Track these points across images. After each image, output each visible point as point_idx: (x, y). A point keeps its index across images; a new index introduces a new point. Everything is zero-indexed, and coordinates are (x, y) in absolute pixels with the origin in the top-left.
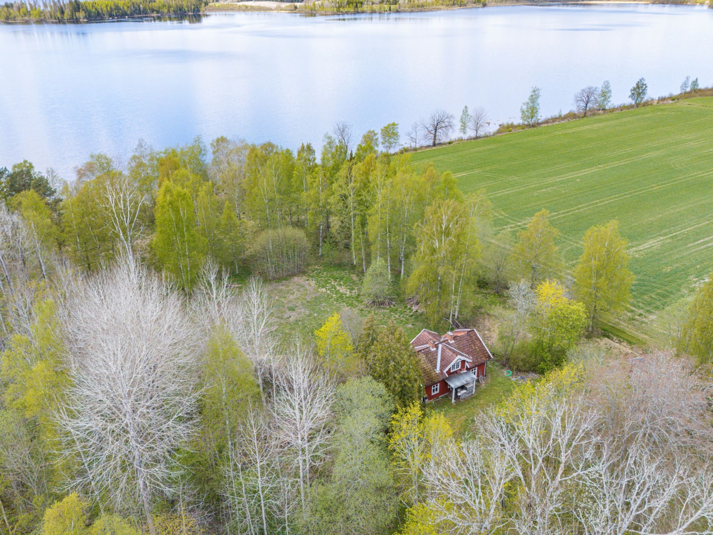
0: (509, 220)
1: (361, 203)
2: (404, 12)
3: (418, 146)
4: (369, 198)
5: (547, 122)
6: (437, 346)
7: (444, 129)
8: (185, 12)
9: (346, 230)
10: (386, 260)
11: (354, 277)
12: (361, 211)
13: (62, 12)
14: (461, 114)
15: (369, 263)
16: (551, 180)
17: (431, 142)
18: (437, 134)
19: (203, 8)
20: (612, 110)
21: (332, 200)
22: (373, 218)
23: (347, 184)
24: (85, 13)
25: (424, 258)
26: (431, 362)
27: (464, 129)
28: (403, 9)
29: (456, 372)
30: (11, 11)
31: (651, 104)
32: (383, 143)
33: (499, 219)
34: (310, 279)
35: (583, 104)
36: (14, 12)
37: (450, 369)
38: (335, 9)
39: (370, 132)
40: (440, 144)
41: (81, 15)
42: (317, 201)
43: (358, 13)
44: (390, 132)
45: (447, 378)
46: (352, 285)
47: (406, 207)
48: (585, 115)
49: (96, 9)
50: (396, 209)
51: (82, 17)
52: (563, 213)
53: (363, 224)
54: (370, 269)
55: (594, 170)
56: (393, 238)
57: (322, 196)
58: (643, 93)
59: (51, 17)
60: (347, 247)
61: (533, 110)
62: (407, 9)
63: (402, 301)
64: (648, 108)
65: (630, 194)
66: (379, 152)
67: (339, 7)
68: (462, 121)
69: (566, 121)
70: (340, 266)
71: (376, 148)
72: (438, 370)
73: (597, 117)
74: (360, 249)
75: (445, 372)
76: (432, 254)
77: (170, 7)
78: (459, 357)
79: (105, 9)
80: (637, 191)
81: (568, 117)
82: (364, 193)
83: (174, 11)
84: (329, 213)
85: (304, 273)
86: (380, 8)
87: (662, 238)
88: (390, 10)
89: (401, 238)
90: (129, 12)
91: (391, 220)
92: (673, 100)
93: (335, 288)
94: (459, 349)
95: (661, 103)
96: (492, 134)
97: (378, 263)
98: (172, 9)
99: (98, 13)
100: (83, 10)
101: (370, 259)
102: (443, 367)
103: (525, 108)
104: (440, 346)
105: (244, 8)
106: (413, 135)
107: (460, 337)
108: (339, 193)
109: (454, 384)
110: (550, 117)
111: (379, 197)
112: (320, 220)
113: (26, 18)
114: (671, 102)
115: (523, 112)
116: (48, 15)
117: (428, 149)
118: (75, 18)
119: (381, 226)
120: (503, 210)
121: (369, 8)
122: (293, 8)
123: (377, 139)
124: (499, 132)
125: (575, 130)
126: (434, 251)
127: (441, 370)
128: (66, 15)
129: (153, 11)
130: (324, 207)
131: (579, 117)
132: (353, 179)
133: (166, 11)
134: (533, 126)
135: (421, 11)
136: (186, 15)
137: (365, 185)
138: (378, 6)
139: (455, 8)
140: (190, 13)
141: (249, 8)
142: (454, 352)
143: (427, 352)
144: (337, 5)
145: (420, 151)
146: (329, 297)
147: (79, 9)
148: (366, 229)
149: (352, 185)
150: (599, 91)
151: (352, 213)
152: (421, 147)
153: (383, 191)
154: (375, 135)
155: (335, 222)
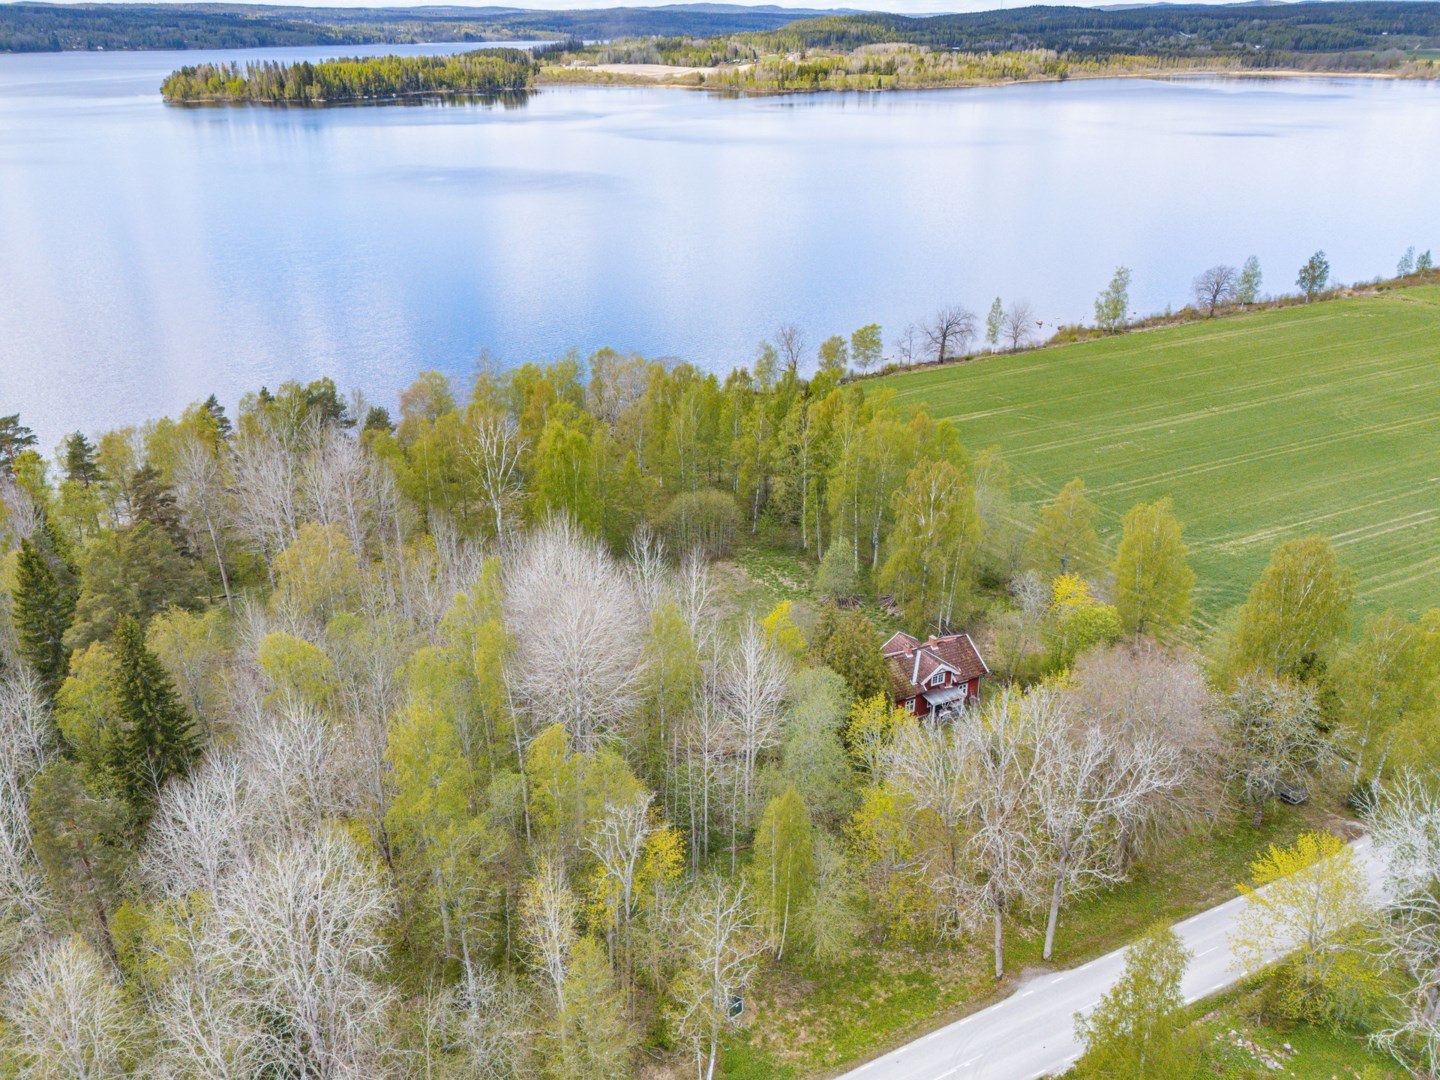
0: (1047, 492)
1: (819, 459)
2: (907, 89)
3: (913, 362)
4: (829, 453)
5: (1142, 325)
6: (914, 653)
7: (958, 336)
8: (498, 86)
9: (794, 496)
10: (852, 543)
11: (805, 566)
12: (819, 470)
13: (282, 86)
14: (990, 310)
15: (826, 546)
16: (1126, 430)
17: (935, 357)
18: (947, 343)
19: (530, 80)
20: (1263, 307)
21: (776, 453)
22: (835, 481)
23: (800, 431)
24: (322, 86)
25: (904, 539)
26: (905, 671)
27: (993, 335)
28: (905, 84)
29: (938, 687)
30: (193, 82)
31: (1337, 297)
32: (854, 357)
33: (1031, 490)
34: (740, 565)
35: (1208, 296)
36: (197, 83)
37: (930, 681)
38: (776, 83)
39: (833, 339)
40: (951, 360)
41: (314, 90)
42: (754, 453)
43: (819, 91)
44: (867, 340)
45: (925, 693)
46: (800, 577)
47: (883, 469)
48: (1212, 315)
49: (341, 80)
50: (868, 469)
51: (315, 94)
52: (1134, 484)
53: (821, 489)
54: (828, 554)
55: (1203, 414)
56: (863, 511)
57: (763, 448)
58: (1322, 277)
59: (262, 94)
60: (796, 522)
61: (1116, 304)
62: (911, 84)
63: (872, 601)
64: (1329, 304)
65: (1250, 457)
66: (848, 372)
67: (783, 80)
68: (990, 321)
69: (1176, 324)
70: (784, 549)
71: (843, 365)
72: (914, 682)
73: (1232, 320)
74: (814, 525)
75: (923, 683)
76: (917, 534)
77: (471, 77)
78: (942, 666)
79: (356, 80)
80: (1263, 454)
81: (1181, 317)
82: (823, 445)
83: (479, 84)
84: (770, 472)
85: (731, 557)
86: (861, 83)
87: (1280, 528)
88: (879, 86)
89: (874, 511)
90: (398, 87)
91: (861, 485)
92: (1380, 289)
93: (777, 580)
94: (945, 658)
95: (1356, 294)
96: (1042, 344)
97: (840, 545)
98: (476, 80)
99: (345, 88)
100: (318, 82)
101: (829, 541)
102: (921, 678)
103: (1102, 300)
104: (919, 653)
105: (605, 78)
106: (906, 345)
107: (947, 643)
108: (787, 444)
109: (934, 700)
110: (1148, 316)
111: (846, 452)
112: (757, 482)
113: (218, 95)
114: (1375, 293)
115: (1099, 307)
116: (256, 89)
117: (929, 369)
118: (303, 96)
119: (847, 493)
120: (1041, 476)
121: (840, 82)
122: (696, 80)
123: (844, 351)
124: (1054, 341)
125: (1187, 341)
126: (918, 530)
127: (918, 682)
128: (287, 91)
129: (441, 83)
130: (764, 462)
131: (1202, 317)
132: (808, 424)
133: (464, 83)
134: (1117, 332)
135: (939, 89)
136: (499, 92)
137: (826, 434)
138: (857, 76)
139: (1004, 83)
140: (507, 89)
141: (614, 78)
142: (936, 660)
143: (901, 660)
144: (780, 76)
145: (915, 372)
146: (768, 591)
147: (311, 79)
148: (824, 497)
149: (807, 432)
150: (1240, 274)
151: (805, 474)
152: (919, 365)
153: (852, 445)
154: (843, 343)
155: (778, 484)
